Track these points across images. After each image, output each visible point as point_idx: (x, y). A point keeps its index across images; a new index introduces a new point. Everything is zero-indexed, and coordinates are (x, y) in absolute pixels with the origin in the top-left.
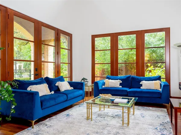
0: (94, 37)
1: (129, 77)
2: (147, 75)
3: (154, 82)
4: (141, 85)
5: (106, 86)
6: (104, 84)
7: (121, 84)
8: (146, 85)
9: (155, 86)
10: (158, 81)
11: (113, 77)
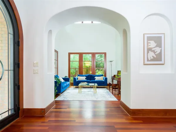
0: (70, 54)
1: (89, 75)
2: (97, 74)
3: (100, 77)
4: (95, 79)
5: (78, 80)
6: (78, 79)
7: (86, 79)
8: (97, 78)
9: (101, 79)
10: (102, 77)
11: (81, 75)
